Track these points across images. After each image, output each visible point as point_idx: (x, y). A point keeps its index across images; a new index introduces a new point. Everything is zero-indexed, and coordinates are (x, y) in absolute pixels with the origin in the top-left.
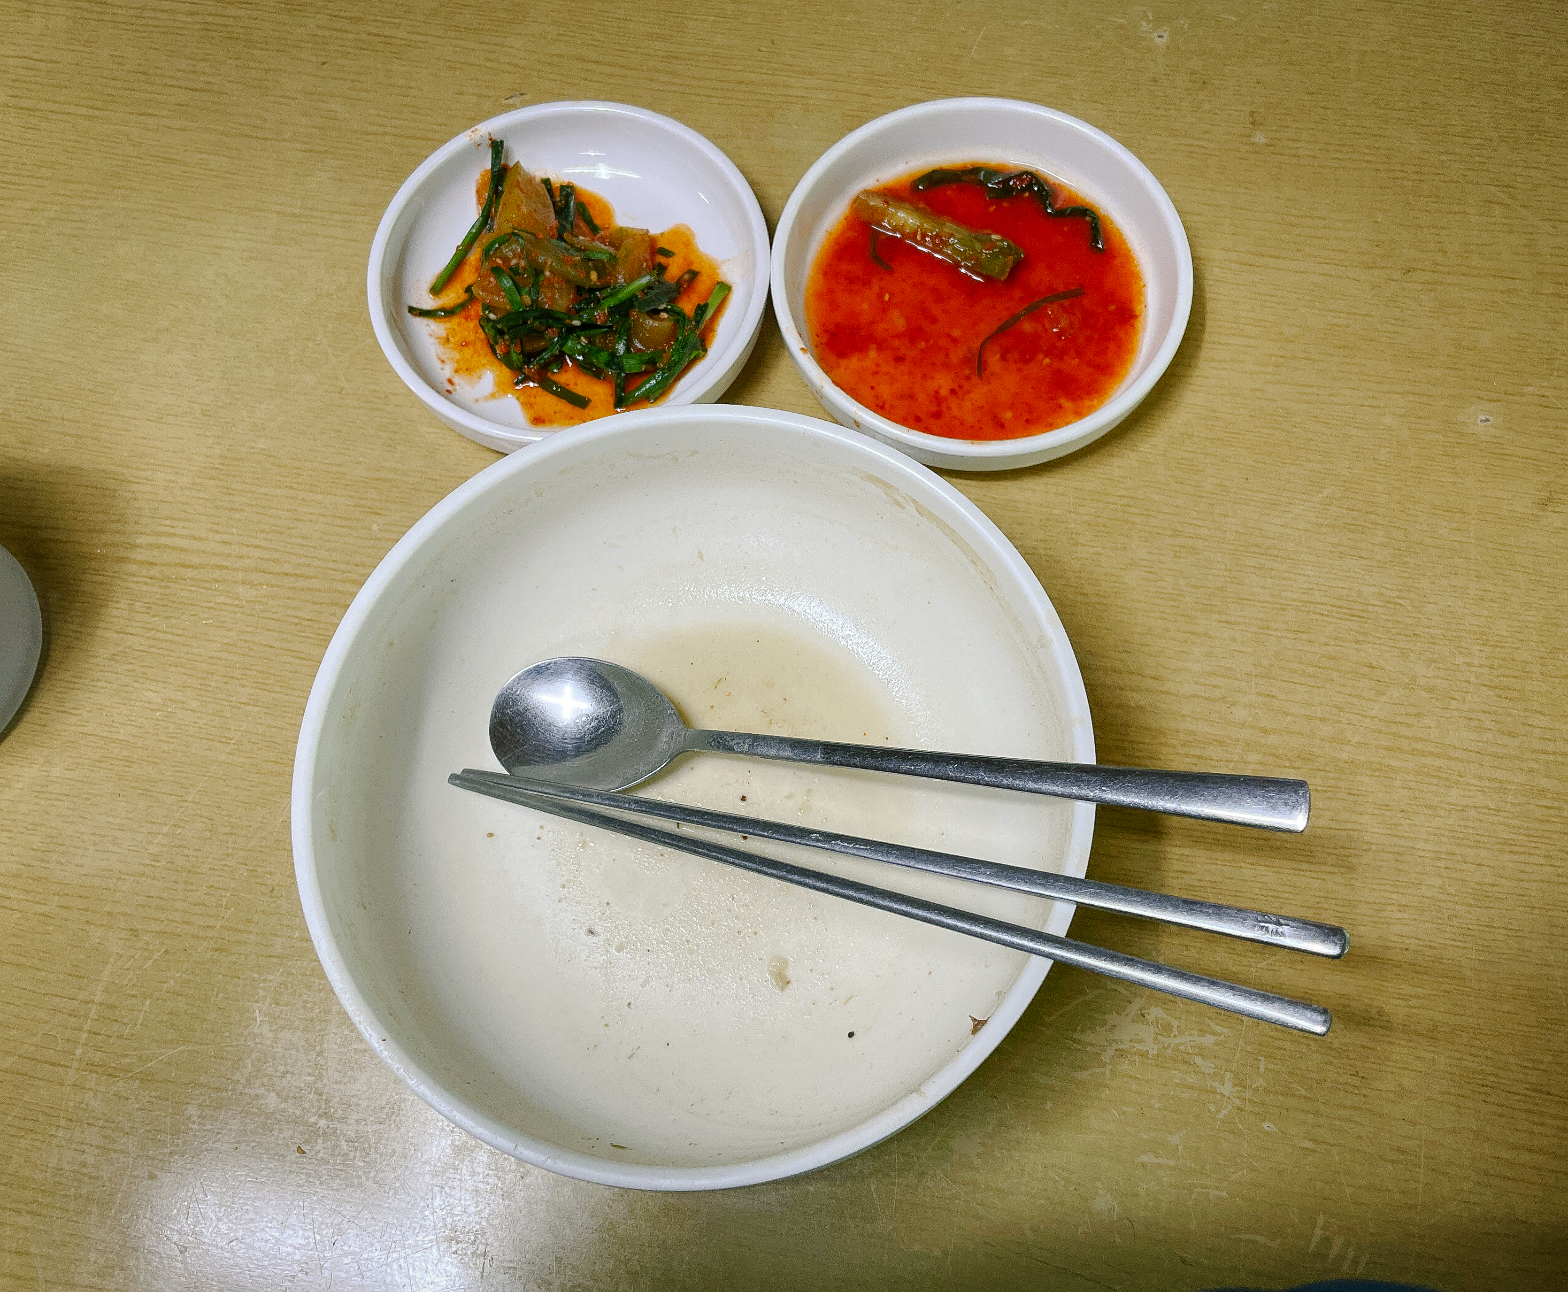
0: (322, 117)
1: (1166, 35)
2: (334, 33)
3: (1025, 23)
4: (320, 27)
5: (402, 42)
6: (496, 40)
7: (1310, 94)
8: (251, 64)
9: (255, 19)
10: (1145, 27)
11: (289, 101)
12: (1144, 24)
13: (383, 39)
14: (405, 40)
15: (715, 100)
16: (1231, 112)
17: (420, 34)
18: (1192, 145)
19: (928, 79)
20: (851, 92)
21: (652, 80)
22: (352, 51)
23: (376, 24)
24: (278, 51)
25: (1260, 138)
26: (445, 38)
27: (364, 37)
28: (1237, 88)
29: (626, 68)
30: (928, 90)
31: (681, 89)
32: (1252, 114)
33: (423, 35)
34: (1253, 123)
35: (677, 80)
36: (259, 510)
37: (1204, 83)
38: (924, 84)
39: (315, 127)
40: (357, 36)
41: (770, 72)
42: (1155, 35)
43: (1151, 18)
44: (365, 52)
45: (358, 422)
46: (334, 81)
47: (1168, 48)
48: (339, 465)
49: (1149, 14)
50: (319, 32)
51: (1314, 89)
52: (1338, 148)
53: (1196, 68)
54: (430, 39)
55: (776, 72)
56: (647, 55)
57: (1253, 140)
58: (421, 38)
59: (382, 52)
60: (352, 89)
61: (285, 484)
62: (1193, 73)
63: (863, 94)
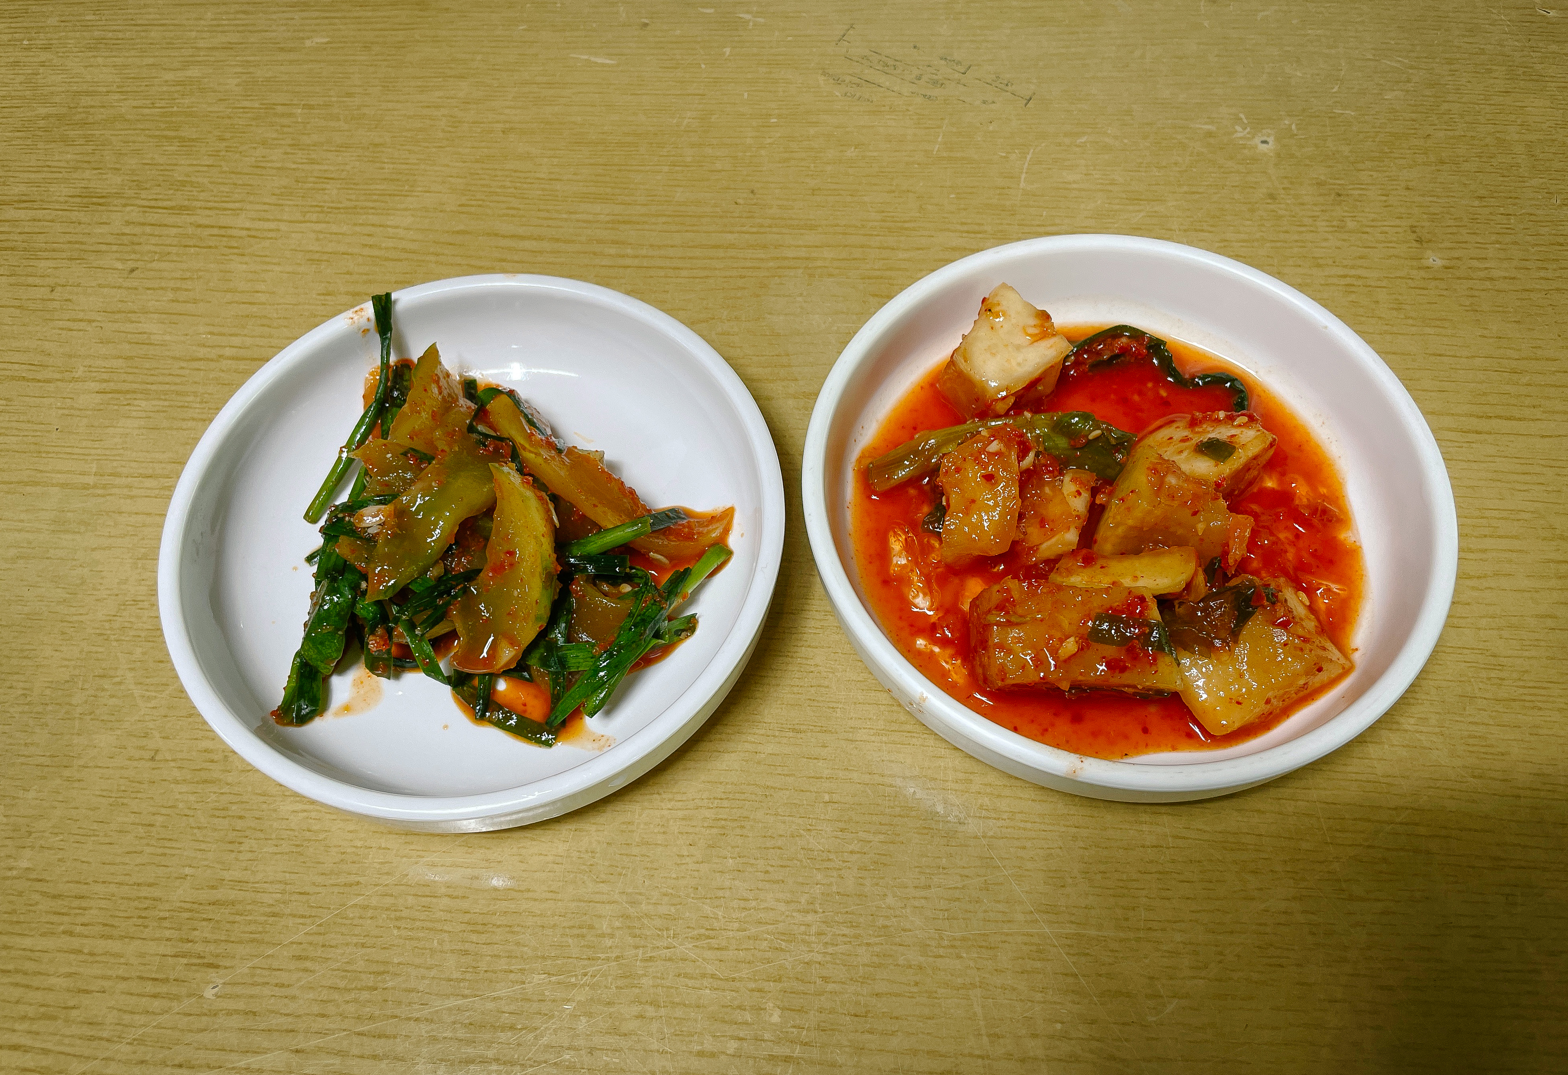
0: (130, 343)
1: (1271, 140)
2: (148, 229)
3: (1084, 139)
4: (128, 223)
5: (244, 233)
6: (373, 219)
7: (1481, 198)
8: (30, 280)
9: (39, 221)
10: (1240, 132)
11: (82, 325)
12: (1238, 128)
13: (215, 231)
14: (248, 229)
15: (684, 273)
16: (1385, 229)
17: (268, 220)
18: (1345, 276)
19: (969, 221)
20: (870, 247)
21: (595, 254)
22: (174, 250)
23: (207, 212)
24: (71, 259)
25: (1434, 260)
26: (305, 222)
27: (190, 230)
28: (1384, 198)
29: (557, 240)
30: (972, 235)
31: (636, 262)
32: (1413, 229)
33: (273, 220)
34: (1419, 241)
35: (629, 251)
36: (19, 978)
37: (1339, 195)
38: (965, 228)
39: (119, 357)
40: (180, 230)
41: (754, 230)
42: (1257, 140)
43: (1245, 121)
44: (192, 250)
45: (181, 805)
46: (149, 292)
47: (1278, 155)
48: (150, 885)
49: (1242, 116)
50: (127, 230)
51: (1482, 192)
52: (1539, 264)
53: (1323, 178)
54: (283, 227)
55: (762, 230)
56: (584, 221)
57: (1425, 263)
58: (272, 225)
59: (216, 247)
60: (173, 301)
61: (62, 928)
62: (1320, 184)
63: (885, 248)
